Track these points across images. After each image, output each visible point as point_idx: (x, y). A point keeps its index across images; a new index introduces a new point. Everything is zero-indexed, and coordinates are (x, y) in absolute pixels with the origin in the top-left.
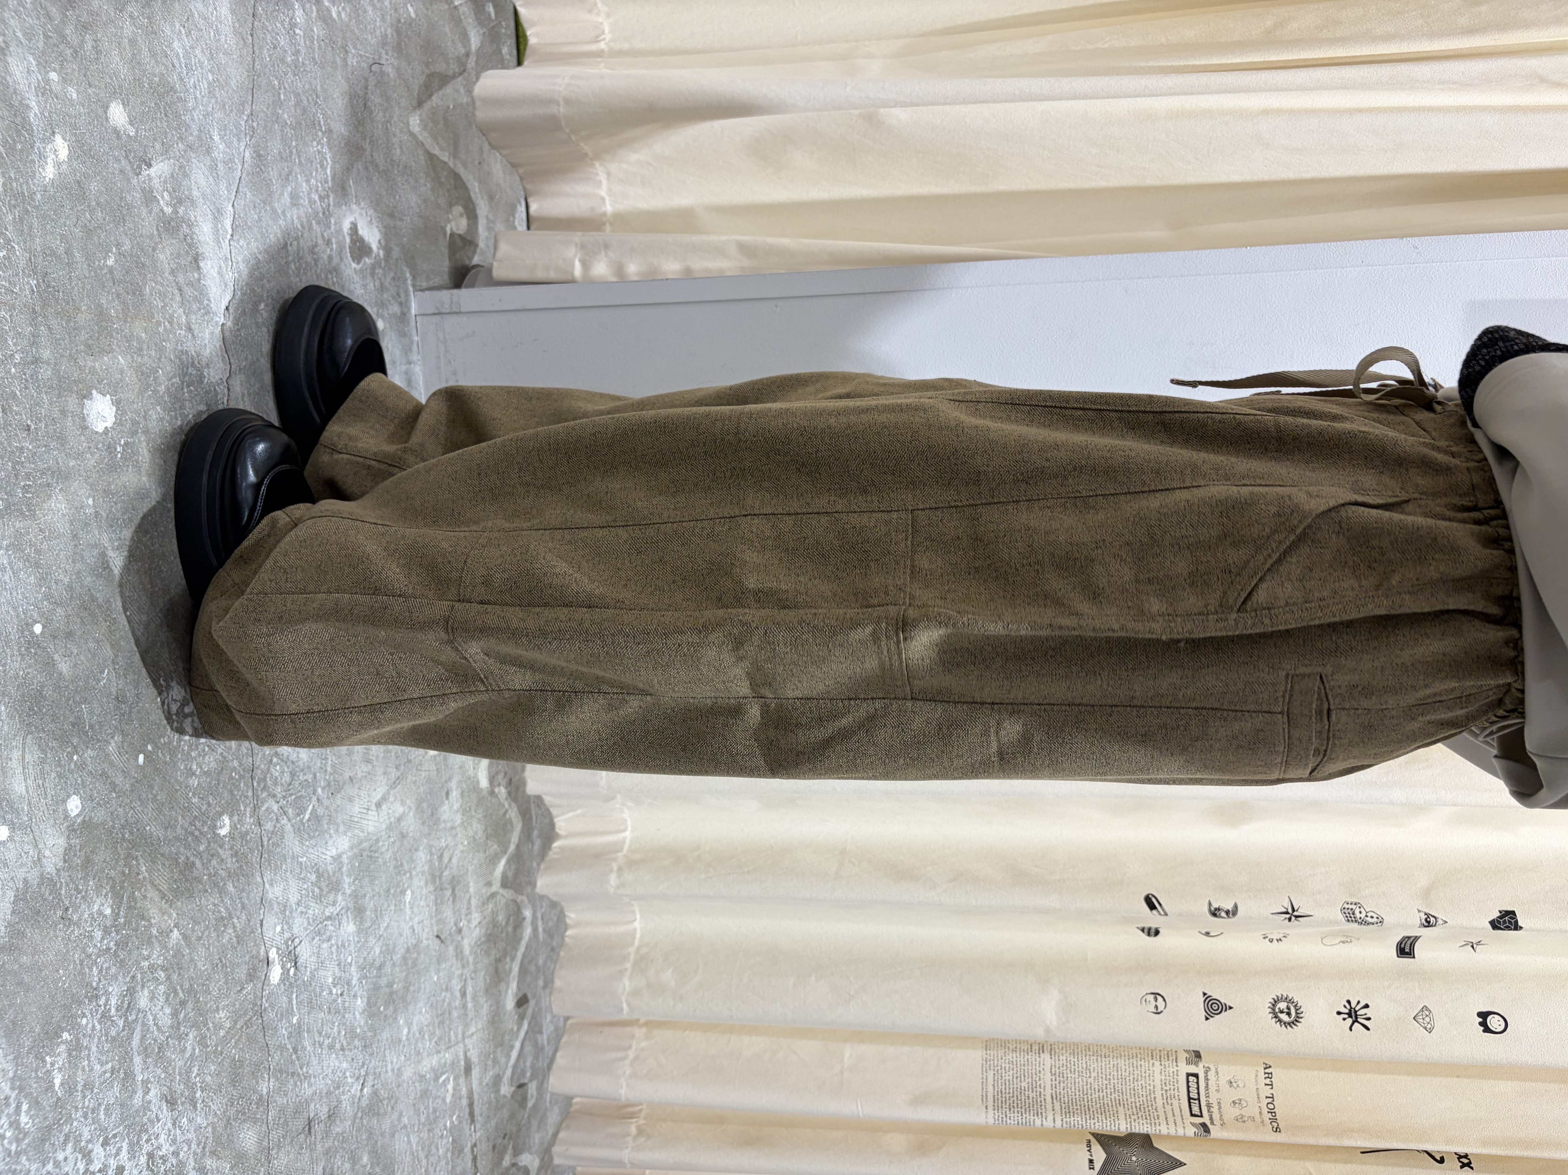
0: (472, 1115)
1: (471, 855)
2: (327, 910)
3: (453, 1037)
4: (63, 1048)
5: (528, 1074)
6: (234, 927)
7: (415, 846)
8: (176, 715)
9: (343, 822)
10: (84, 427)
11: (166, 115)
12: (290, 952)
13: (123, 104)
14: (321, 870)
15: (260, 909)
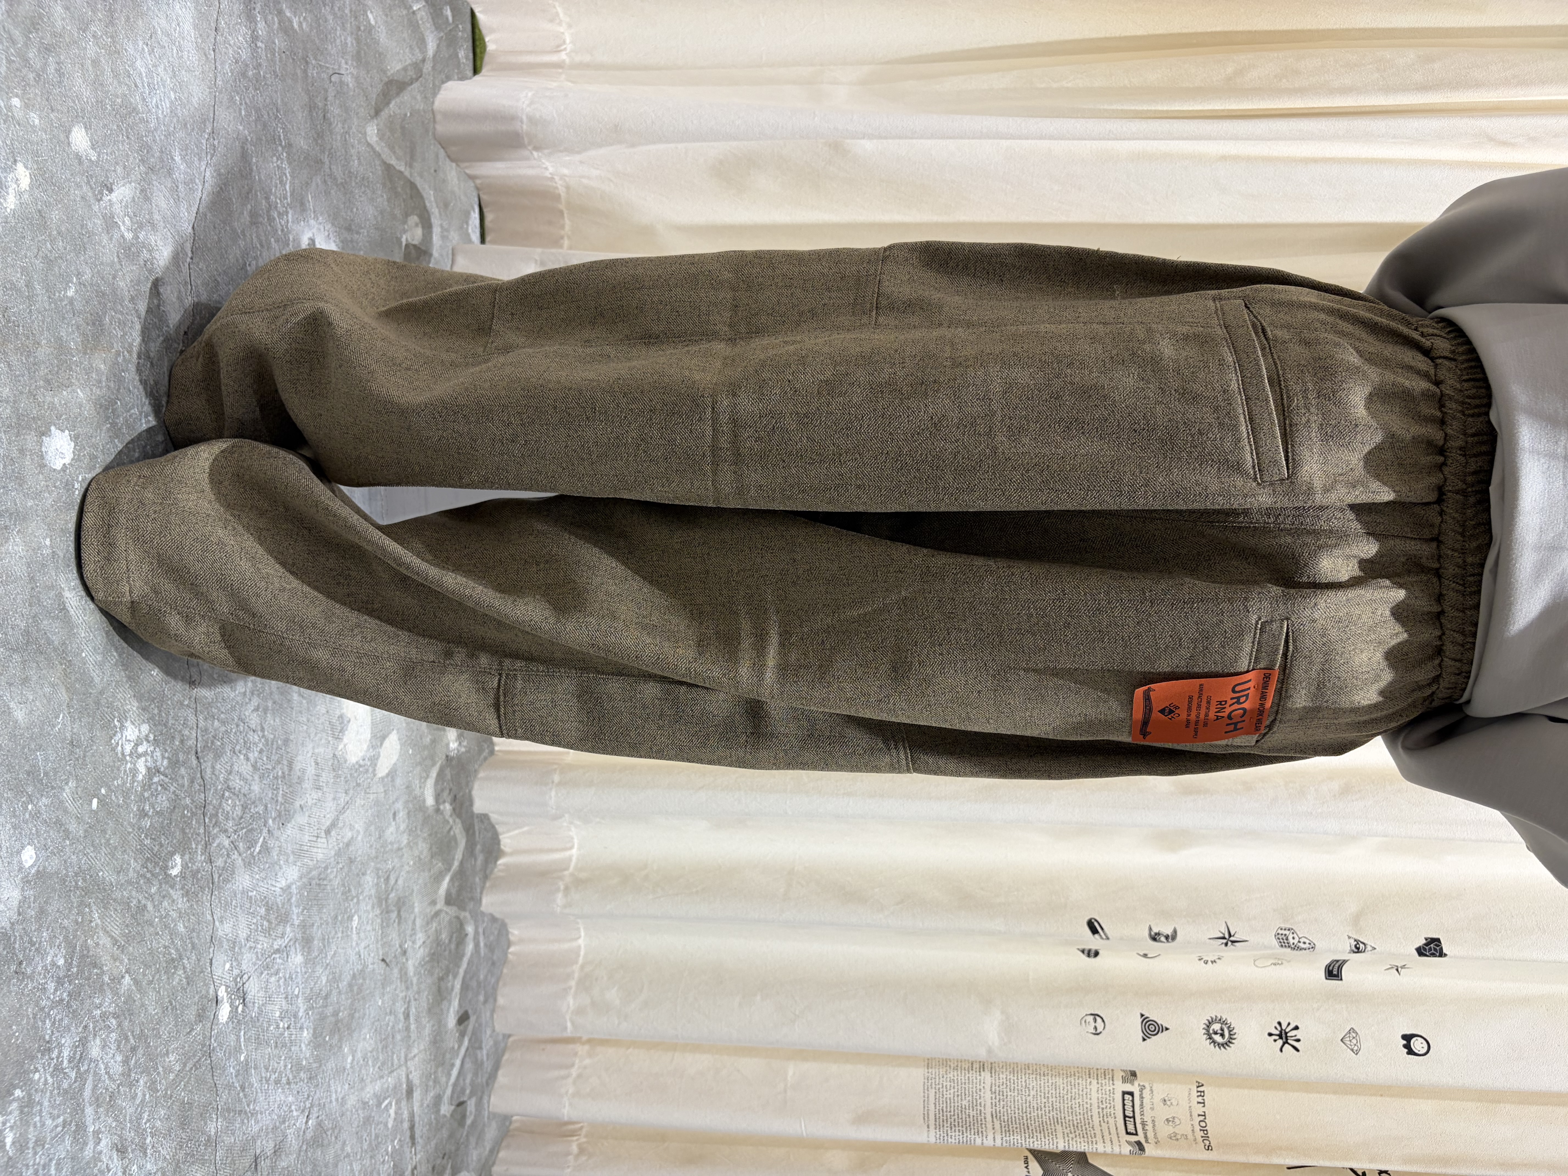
0: (412, 1137)
1: (416, 875)
2: (275, 943)
3: (396, 1061)
4: (15, 1105)
5: (468, 1092)
6: (184, 968)
7: (363, 870)
8: (130, 755)
9: (293, 852)
10: (43, 466)
11: (128, 138)
12: (239, 989)
13: (85, 128)
14: (270, 903)
15: (210, 947)
